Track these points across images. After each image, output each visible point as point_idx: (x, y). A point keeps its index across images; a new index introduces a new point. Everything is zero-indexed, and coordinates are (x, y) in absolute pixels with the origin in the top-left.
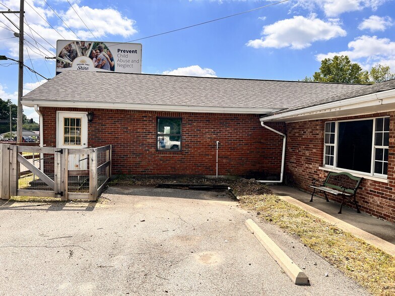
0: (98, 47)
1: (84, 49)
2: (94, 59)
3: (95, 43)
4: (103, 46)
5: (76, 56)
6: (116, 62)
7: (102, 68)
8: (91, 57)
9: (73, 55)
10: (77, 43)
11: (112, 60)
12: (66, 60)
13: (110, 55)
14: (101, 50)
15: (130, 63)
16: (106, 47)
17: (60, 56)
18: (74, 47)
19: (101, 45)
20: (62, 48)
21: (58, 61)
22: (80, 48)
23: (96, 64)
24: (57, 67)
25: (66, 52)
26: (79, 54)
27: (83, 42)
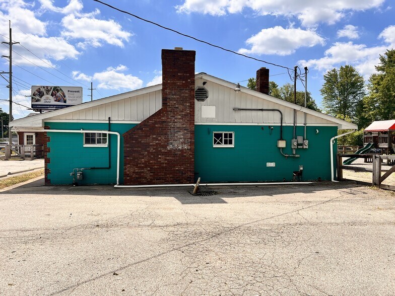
0: (56, 89)
1: (48, 91)
2: (54, 96)
3: (54, 87)
4: (59, 89)
5: (43, 95)
6: (67, 98)
7: (59, 101)
8: (52, 95)
9: (41, 94)
10: (44, 87)
11: (65, 97)
12: (37, 97)
13: (63, 94)
14: (58, 91)
15: (76, 98)
16: (61, 90)
17: (34, 95)
18: (42, 90)
19: (58, 88)
20: (35, 90)
21: (32, 98)
22: (45, 90)
23: (55, 99)
24: (32, 101)
25: (37, 93)
26: (45, 93)
27: (47, 87)
